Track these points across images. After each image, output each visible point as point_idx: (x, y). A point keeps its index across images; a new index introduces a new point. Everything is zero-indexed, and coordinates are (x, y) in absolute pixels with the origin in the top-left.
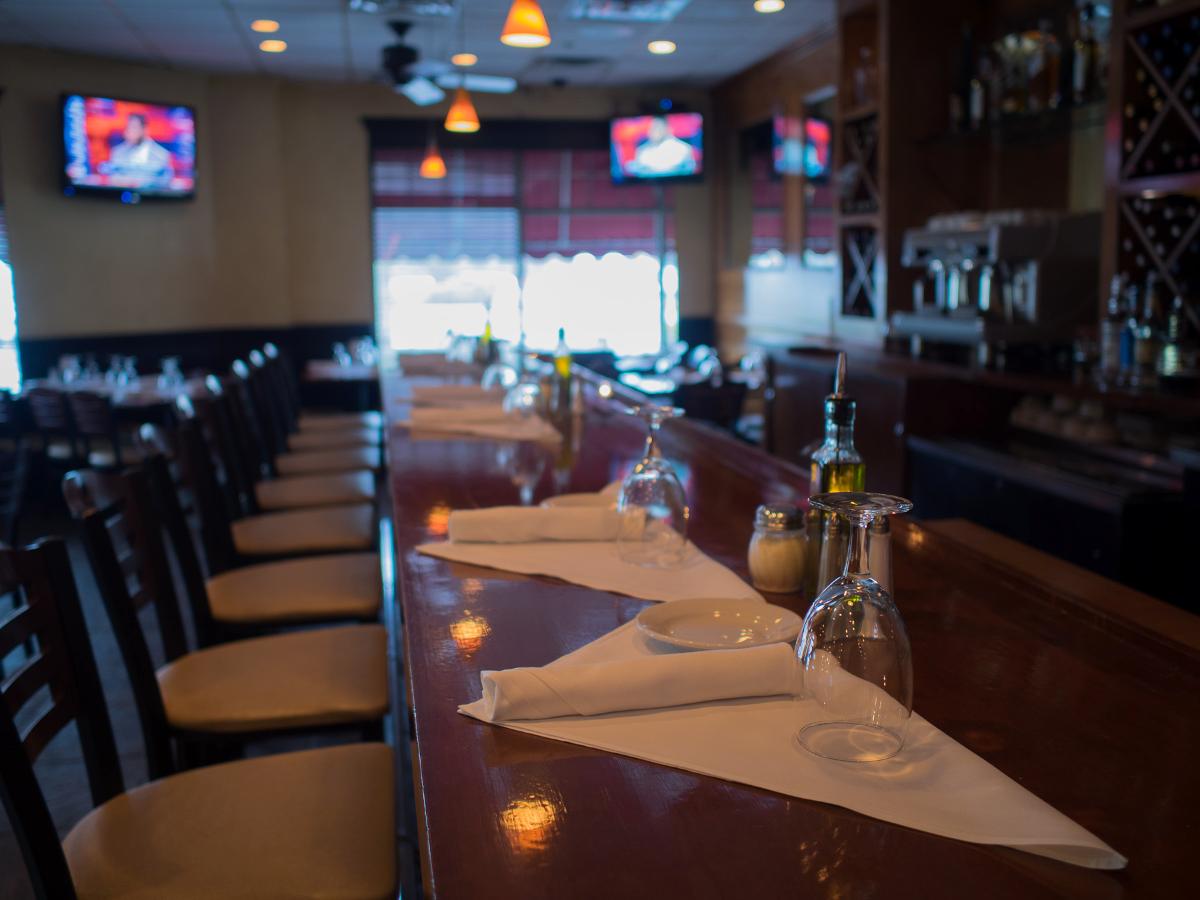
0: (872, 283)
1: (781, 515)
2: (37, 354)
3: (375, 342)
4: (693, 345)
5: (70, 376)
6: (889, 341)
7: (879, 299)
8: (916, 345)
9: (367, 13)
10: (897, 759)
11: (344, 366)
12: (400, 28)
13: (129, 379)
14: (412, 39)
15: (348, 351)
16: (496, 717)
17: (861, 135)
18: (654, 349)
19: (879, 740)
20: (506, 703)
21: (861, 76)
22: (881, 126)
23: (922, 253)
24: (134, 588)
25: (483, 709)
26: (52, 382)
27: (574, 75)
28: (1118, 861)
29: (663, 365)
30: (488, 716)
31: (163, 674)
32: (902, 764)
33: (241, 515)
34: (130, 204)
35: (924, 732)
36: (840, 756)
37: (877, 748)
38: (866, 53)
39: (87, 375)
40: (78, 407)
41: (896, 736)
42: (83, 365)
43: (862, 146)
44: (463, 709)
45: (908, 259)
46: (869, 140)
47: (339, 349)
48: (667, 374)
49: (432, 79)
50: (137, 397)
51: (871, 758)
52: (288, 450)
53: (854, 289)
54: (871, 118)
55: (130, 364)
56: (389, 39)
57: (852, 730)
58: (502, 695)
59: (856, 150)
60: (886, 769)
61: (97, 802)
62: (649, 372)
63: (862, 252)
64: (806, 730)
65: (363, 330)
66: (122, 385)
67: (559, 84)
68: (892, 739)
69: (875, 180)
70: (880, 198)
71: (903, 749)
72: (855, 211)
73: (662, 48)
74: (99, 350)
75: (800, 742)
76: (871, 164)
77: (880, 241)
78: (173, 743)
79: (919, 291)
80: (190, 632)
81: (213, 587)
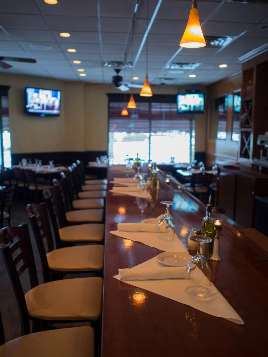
0: (249, 148)
1: (196, 232)
2: (16, 158)
3: (108, 157)
4: (198, 162)
5: (24, 165)
6: (253, 165)
7: (251, 153)
8: (260, 168)
9: (109, 67)
10: (206, 296)
11: (98, 164)
12: (118, 71)
13: (40, 166)
14: (121, 74)
15: (100, 160)
16: (121, 279)
17: (248, 105)
18: (188, 161)
19: (204, 291)
20: (123, 276)
21: (248, 88)
22: (253, 103)
23: (262, 142)
24: (42, 233)
25: (118, 277)
26: (19, 166)
27: (167, 82)
28: (242, 323)
29: (189, 167)
30: (119, 279)
31: (48, 255)
32: (207, 297)
33: (68, 211)
34: (42, 117)
35: (214, 289)
36: (194, 294)
37: (203, 293)
38: (250, 82)
39: (29, 165)
40: (26, 173)
41: (208, 290)
42: (28, 162)
43: (248, 108)
44: (114, 277)
45: (259, 143)
46: (250, 107)
47: (98, 159)
48: (190, 170)
49: (126, 85)
50: (42, 171)
51: (201, 295)
52: (82, 191)
53: (244, 149)
54: (251, 101)
55: (40, 161)
56: (115, 74)
57: (199, 288)
58: (123, 275)
59: (246, 110)
60: (203, 298)
61: (32, 287)
62: (184, 169)
63: (247, 139)
64: (188, 288)
65: (105, 153)
66: (38, 168)
67: (163, 84)
68: (207, 291)
69: (251, 119)
70: (252, 124)
71: (209, 294)
72: (245, 127)
73: (193, 76)
74: (32, 157)
75: (186, 291)
76: (250, 114)
77: (252, 136)
78: (50, 273)
79: (261, 152)
80: (55, 244)
81: (61, 231)
